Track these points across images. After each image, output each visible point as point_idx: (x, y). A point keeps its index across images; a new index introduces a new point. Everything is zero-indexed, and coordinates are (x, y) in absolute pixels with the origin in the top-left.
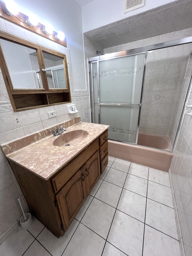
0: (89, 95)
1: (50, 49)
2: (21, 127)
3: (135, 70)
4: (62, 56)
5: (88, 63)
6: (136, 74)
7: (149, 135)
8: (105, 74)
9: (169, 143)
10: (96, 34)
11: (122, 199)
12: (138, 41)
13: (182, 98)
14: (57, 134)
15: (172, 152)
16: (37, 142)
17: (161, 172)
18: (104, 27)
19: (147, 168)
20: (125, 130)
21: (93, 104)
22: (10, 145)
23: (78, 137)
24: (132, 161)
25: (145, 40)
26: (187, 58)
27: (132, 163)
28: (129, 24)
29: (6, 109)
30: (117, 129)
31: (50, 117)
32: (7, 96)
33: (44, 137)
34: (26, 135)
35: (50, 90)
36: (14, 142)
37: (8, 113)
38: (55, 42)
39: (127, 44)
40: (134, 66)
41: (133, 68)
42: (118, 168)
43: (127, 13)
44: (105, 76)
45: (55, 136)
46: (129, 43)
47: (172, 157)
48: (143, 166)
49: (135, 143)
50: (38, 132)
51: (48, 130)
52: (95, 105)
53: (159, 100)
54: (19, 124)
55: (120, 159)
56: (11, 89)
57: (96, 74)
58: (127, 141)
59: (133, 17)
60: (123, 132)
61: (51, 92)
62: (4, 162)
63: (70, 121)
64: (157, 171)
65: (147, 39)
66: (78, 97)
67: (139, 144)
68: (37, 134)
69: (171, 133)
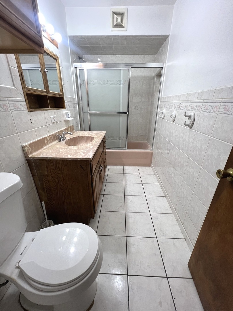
0: (77, 103)
1: (48, 49)
2: (34, 129)
3: (122, 82)
4: (56, 58)
5: (74, 68)
6: (123, 86)
7: (132, 142)
8: (94, 83)
9: (148, 145)
10: (81, 39)
11: (126, 189)
12: (117, 55)
13: (154, 108)
14: (62, 140)
15: (152, 150)
16: (48, 146)
17: (147, 168)
18: (91, 36)
19: (136, 167)
20: (116, 137)
21: (82, 114)
22: (30, 145)
23: (80, 143)
24: (124, 165)
25: (123, 56)
26: (154, 78)
27: (124, 166)
28: (114, 40)
29: (23, 108)
30: (109, 137)
31: (53, 122)
32: (22, 93)
33: (51, 142)
34: (38, 138)
35: (51, 93)
36: (32, 143)
37: (24, 111)
38: (51, 42)
39: (108, 56)
40: (120, 78)
41: (120, 80)
42: (114, 172)
43: (113, 32)
44: (93, 85)
45: (61, 141)
46: (110, 56)
47: (152, 153)
48: (133, 167)
49: (125, 147)
50: (46, 136)
51: (53, 135)
52: (84, 114)
53: (138, 110)
54: (32, 125)
55: (113, 166)
56: (25, 87)
57: (83, 81)
58: (118, 147)
59: (118, 36)
60: (113, 139)
61: (51, 95)
62: (25, 164)
63: (67, 129)
64: (144, 168)
65: (125, 55)
66: (69, 104)
67: (128, 148)
68: (46, 137)
69: (148, 138)
